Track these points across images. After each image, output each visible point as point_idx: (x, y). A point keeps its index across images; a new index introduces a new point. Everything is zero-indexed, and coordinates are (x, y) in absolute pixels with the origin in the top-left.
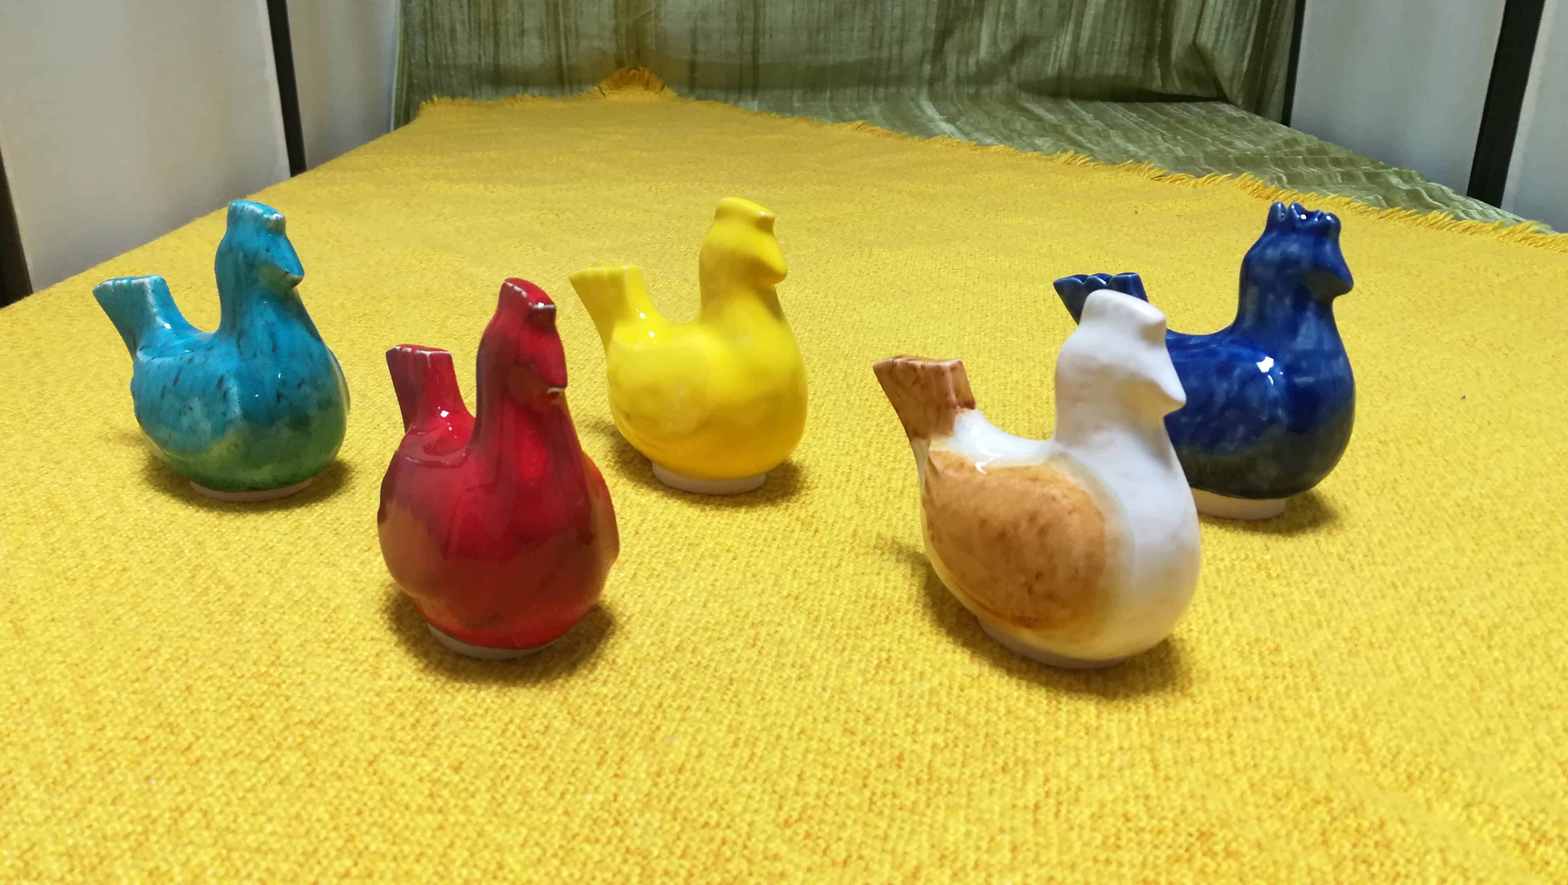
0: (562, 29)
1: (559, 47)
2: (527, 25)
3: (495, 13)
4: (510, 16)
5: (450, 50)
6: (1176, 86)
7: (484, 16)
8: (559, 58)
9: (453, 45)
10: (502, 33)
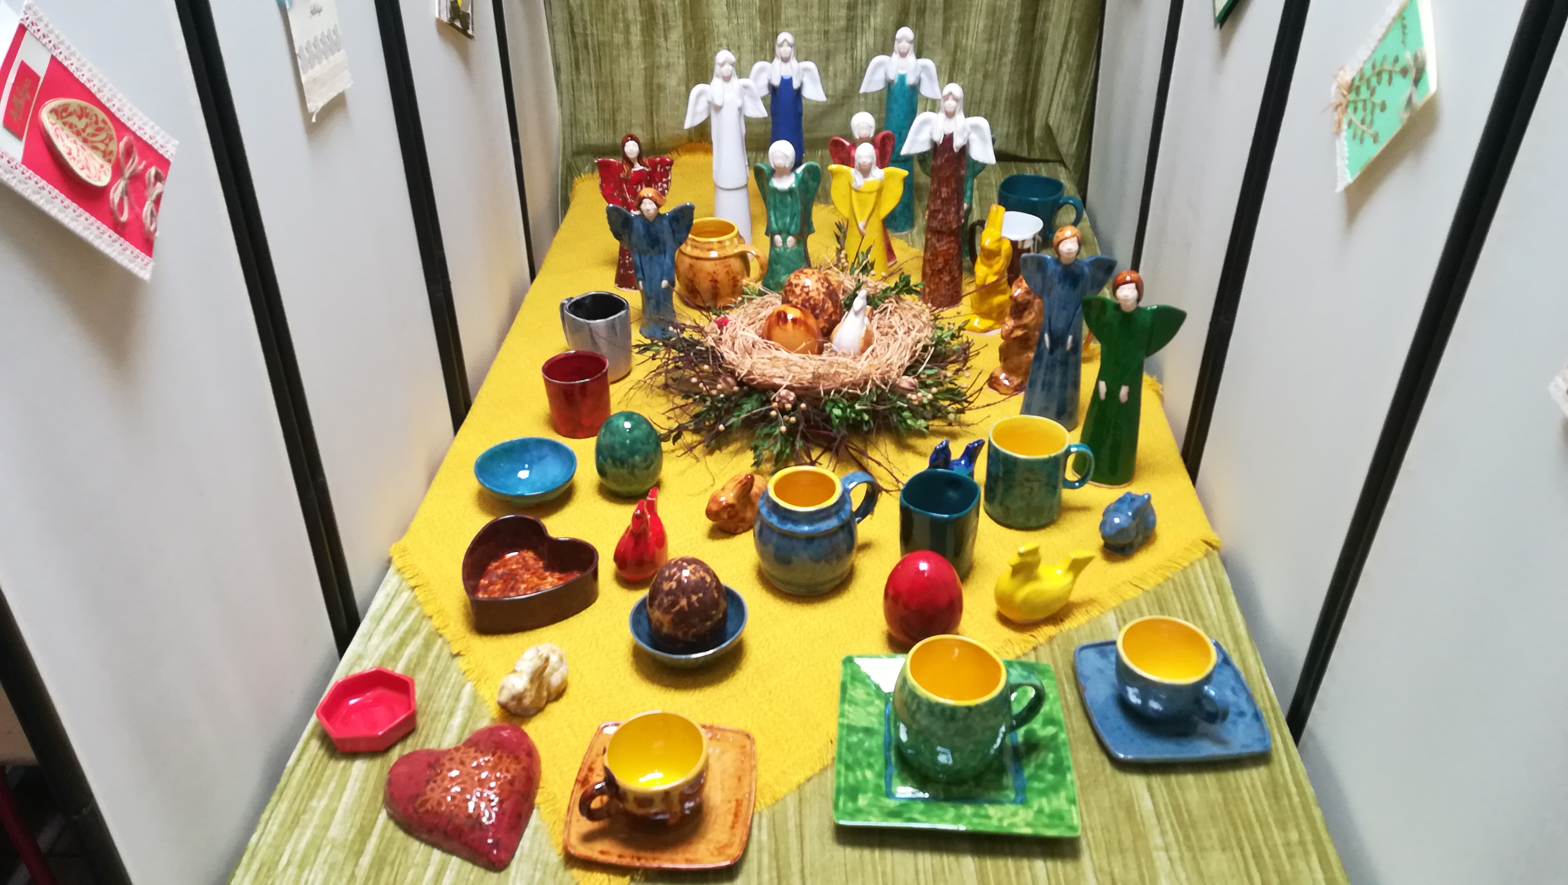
0: (655, 123)
1: (653, 134)
2: (633, 121)
3: (614, 115)
4: (623, 117)
5: (586, 136)
6: (1036, 155)
7: (607, 116)
8: (653, 139)
9: (588, 133)
10: (618, 126)
